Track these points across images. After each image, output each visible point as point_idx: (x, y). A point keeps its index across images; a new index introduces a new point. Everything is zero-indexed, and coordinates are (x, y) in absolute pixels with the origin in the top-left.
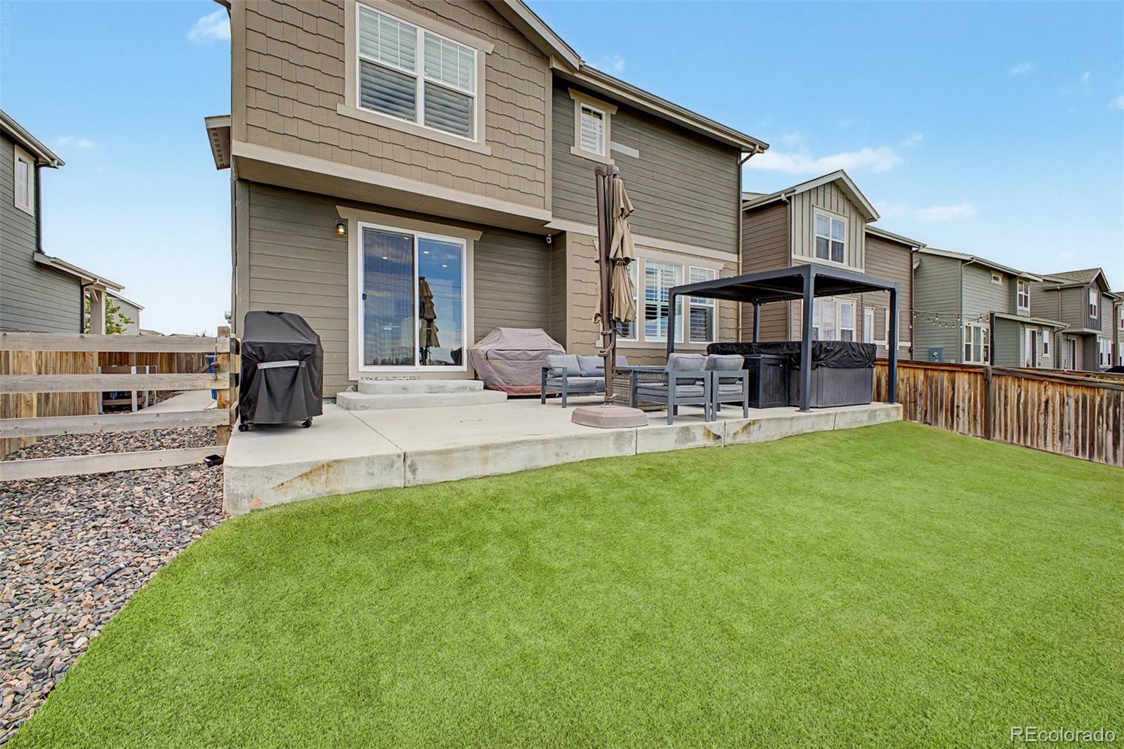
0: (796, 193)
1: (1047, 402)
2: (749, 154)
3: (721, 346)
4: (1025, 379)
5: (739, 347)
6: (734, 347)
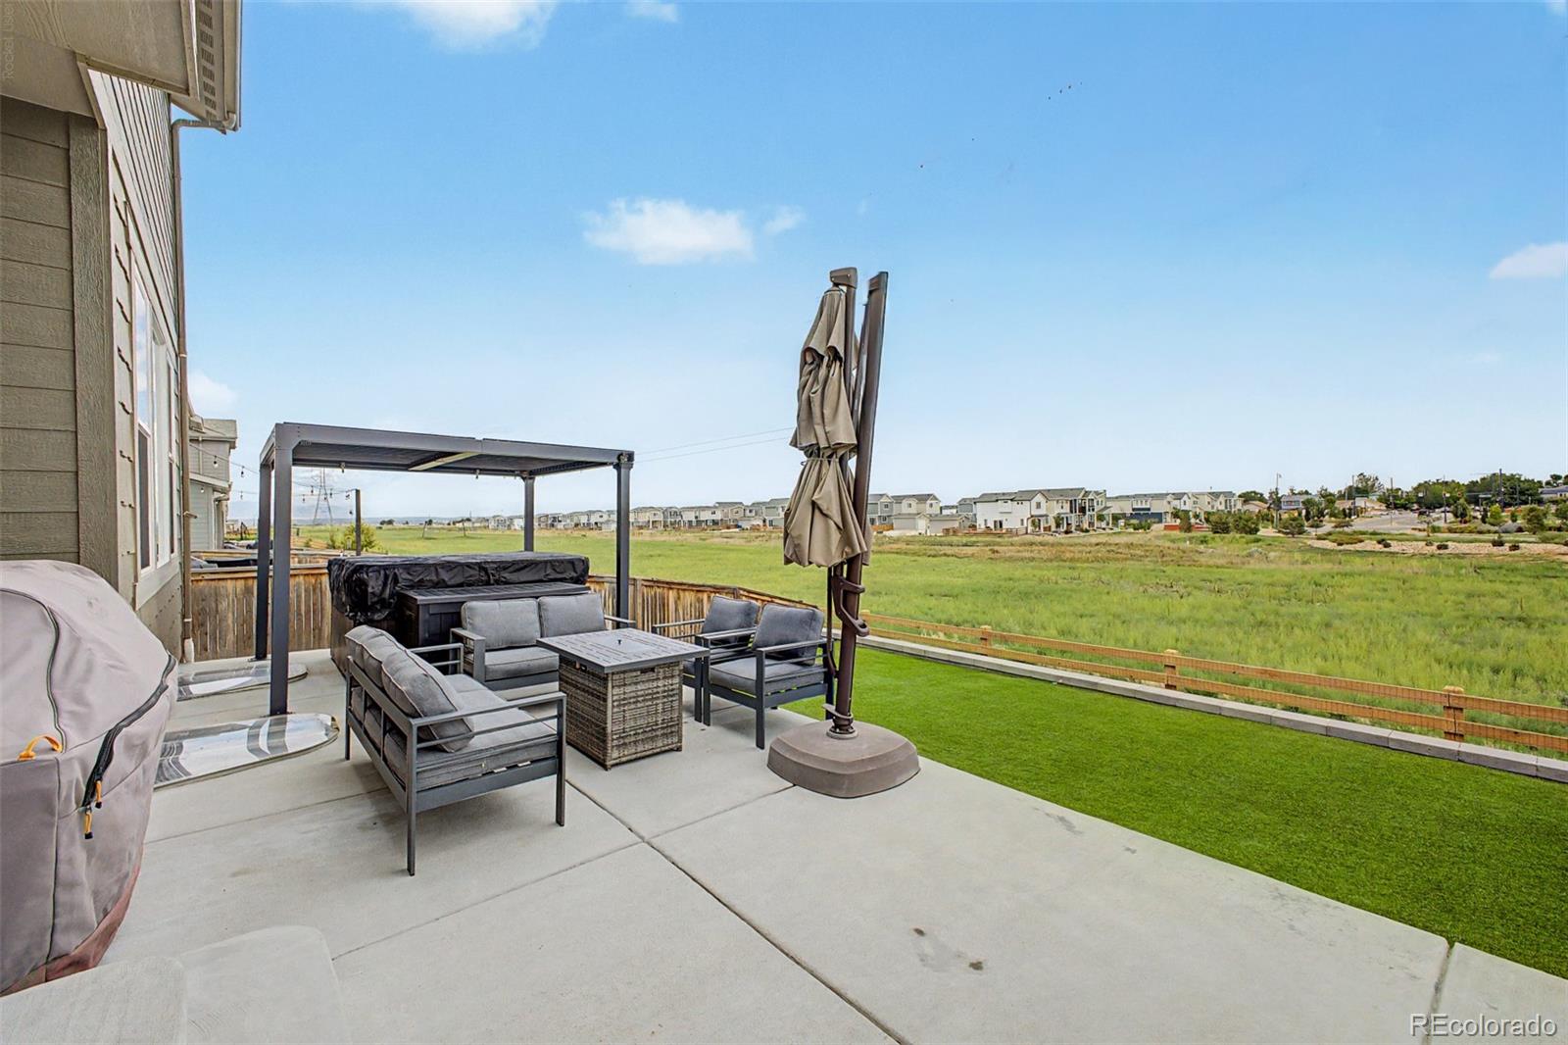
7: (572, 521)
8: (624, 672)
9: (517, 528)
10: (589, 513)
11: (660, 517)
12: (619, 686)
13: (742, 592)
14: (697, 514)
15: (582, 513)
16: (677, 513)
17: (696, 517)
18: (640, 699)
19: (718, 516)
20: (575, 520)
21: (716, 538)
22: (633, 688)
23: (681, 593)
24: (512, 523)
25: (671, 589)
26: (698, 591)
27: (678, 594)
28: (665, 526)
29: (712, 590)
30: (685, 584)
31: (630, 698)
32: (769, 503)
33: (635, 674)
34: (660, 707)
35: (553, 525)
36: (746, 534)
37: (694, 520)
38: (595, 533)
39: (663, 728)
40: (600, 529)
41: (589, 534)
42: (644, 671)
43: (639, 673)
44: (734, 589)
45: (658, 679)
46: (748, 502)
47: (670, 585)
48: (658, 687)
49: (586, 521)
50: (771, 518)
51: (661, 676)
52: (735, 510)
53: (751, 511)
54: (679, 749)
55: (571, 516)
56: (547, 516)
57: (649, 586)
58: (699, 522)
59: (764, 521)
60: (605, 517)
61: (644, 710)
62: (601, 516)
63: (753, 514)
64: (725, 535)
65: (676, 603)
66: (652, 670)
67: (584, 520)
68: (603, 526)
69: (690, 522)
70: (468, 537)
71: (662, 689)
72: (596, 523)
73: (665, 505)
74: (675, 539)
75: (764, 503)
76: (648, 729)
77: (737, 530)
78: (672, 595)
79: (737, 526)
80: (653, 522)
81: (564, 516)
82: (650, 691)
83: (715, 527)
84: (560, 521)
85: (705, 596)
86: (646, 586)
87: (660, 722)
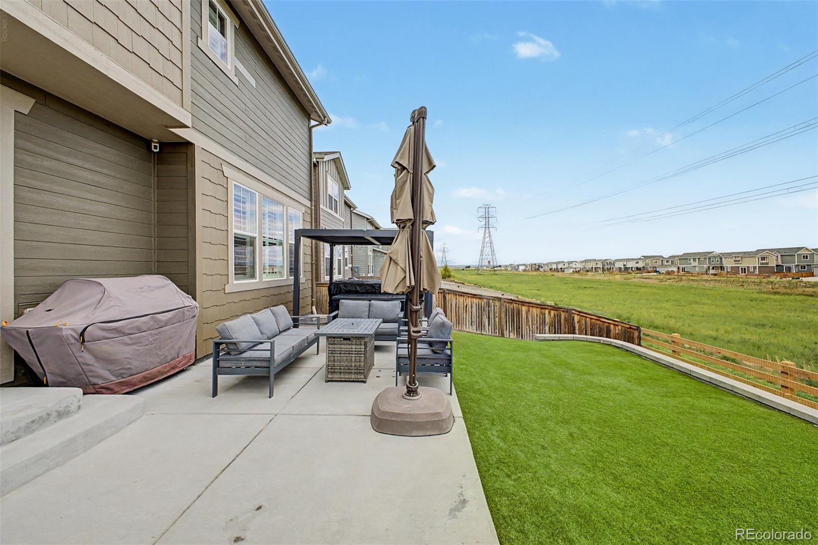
0: (325, 160)
1: (466, 306)
2: (318, 123)
3: (345, 286)
4: (459, 295)
5: (362, 288)
6: (357, 287)
7: (548, 267)
8: (334, 338)
9: (520, 270)
10: (557, 263)
11: (600, 265)
12: (331, 344)
13: (574, 312)
14: (625, 263)
15: (554, 263)
16: (612, 263)
17: (624, 265)
18: (343, 352)
19: (641, 265)
20: (550, 267)
21: (635, 278)
22: (339, 346)
23: (530, 308)
24: (518, 268)
25: (524, 305)
26: (541, 308)
27: (529, 308)
28: (603, 270)
29: (552, 308)
30: (532, 303)
31: (338, 351)
32: (681, 256)
33: (339, 339)
34: (353, 359)
35: (538, 269)
36: (661, 277)
37: (622, 267)
38: (560, 274)
39: (355, 369)
40: (564, 271)
41: (556, 274)
42: (345, 339)
43: (342, 340)
44: (568, 310)
45: (352, 344)
46: (666, 256)
47: (523, 303)
48: (352, 348)
49: (555, 267)
50: (684, 266)
51: (354, 343)
52: (655, 261)
53: (667, 262)
54: (364, 382)
55: (547, 264)
56: (535, 264)
57: (510, 303)
58: (626, 269)
59: (678, 268)
60: (567, 265)
61: (345, 358)
62: (564, 265)
63: (670, 263)
64: (645, 277)
65: (526, 313)
66: (349, 339)
67: (554, 267)
68: (565, 270)
69: (620, 268)
70: (496, 274)
71: (355, 349)
72: (561, 269)
73: (604, 258)
74: (607, 278)
75: (677, 256)
76: (346, 368)
77: (656, 274)
78: (524, 309)
79: (657, 272)
80: (595, 268)
81: (544, 265)
82: (348, 350)
83: (638, 272)
84: (542, 267)
85: (547, 312)
86: (508, 303)
87: (353, 366)
